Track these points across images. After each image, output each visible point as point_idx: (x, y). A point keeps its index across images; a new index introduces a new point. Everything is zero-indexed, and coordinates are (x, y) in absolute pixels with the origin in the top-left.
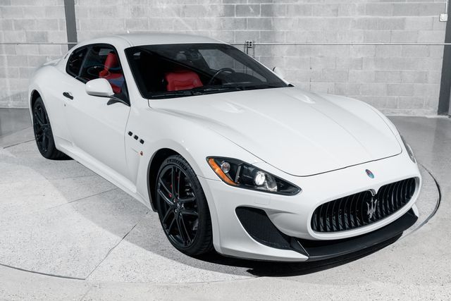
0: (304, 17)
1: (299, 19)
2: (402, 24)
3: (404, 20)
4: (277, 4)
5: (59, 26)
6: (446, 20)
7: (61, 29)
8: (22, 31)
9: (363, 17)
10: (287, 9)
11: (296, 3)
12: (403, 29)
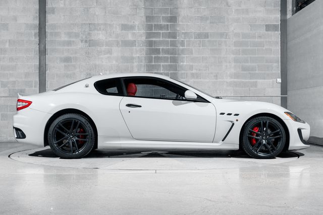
0: (197, 80)
1: (194, 82)
2: (255, 85)
3: (256, 82)
4: (179, 72)
5: (34, 85)
6: (280, 82)
7: (35, 87)
8: (6, 88)
9: (232, 80)
10: (187, 75)
11: (191, 72)
12: (256, 87)
